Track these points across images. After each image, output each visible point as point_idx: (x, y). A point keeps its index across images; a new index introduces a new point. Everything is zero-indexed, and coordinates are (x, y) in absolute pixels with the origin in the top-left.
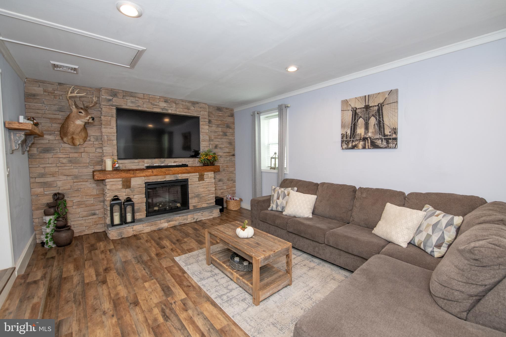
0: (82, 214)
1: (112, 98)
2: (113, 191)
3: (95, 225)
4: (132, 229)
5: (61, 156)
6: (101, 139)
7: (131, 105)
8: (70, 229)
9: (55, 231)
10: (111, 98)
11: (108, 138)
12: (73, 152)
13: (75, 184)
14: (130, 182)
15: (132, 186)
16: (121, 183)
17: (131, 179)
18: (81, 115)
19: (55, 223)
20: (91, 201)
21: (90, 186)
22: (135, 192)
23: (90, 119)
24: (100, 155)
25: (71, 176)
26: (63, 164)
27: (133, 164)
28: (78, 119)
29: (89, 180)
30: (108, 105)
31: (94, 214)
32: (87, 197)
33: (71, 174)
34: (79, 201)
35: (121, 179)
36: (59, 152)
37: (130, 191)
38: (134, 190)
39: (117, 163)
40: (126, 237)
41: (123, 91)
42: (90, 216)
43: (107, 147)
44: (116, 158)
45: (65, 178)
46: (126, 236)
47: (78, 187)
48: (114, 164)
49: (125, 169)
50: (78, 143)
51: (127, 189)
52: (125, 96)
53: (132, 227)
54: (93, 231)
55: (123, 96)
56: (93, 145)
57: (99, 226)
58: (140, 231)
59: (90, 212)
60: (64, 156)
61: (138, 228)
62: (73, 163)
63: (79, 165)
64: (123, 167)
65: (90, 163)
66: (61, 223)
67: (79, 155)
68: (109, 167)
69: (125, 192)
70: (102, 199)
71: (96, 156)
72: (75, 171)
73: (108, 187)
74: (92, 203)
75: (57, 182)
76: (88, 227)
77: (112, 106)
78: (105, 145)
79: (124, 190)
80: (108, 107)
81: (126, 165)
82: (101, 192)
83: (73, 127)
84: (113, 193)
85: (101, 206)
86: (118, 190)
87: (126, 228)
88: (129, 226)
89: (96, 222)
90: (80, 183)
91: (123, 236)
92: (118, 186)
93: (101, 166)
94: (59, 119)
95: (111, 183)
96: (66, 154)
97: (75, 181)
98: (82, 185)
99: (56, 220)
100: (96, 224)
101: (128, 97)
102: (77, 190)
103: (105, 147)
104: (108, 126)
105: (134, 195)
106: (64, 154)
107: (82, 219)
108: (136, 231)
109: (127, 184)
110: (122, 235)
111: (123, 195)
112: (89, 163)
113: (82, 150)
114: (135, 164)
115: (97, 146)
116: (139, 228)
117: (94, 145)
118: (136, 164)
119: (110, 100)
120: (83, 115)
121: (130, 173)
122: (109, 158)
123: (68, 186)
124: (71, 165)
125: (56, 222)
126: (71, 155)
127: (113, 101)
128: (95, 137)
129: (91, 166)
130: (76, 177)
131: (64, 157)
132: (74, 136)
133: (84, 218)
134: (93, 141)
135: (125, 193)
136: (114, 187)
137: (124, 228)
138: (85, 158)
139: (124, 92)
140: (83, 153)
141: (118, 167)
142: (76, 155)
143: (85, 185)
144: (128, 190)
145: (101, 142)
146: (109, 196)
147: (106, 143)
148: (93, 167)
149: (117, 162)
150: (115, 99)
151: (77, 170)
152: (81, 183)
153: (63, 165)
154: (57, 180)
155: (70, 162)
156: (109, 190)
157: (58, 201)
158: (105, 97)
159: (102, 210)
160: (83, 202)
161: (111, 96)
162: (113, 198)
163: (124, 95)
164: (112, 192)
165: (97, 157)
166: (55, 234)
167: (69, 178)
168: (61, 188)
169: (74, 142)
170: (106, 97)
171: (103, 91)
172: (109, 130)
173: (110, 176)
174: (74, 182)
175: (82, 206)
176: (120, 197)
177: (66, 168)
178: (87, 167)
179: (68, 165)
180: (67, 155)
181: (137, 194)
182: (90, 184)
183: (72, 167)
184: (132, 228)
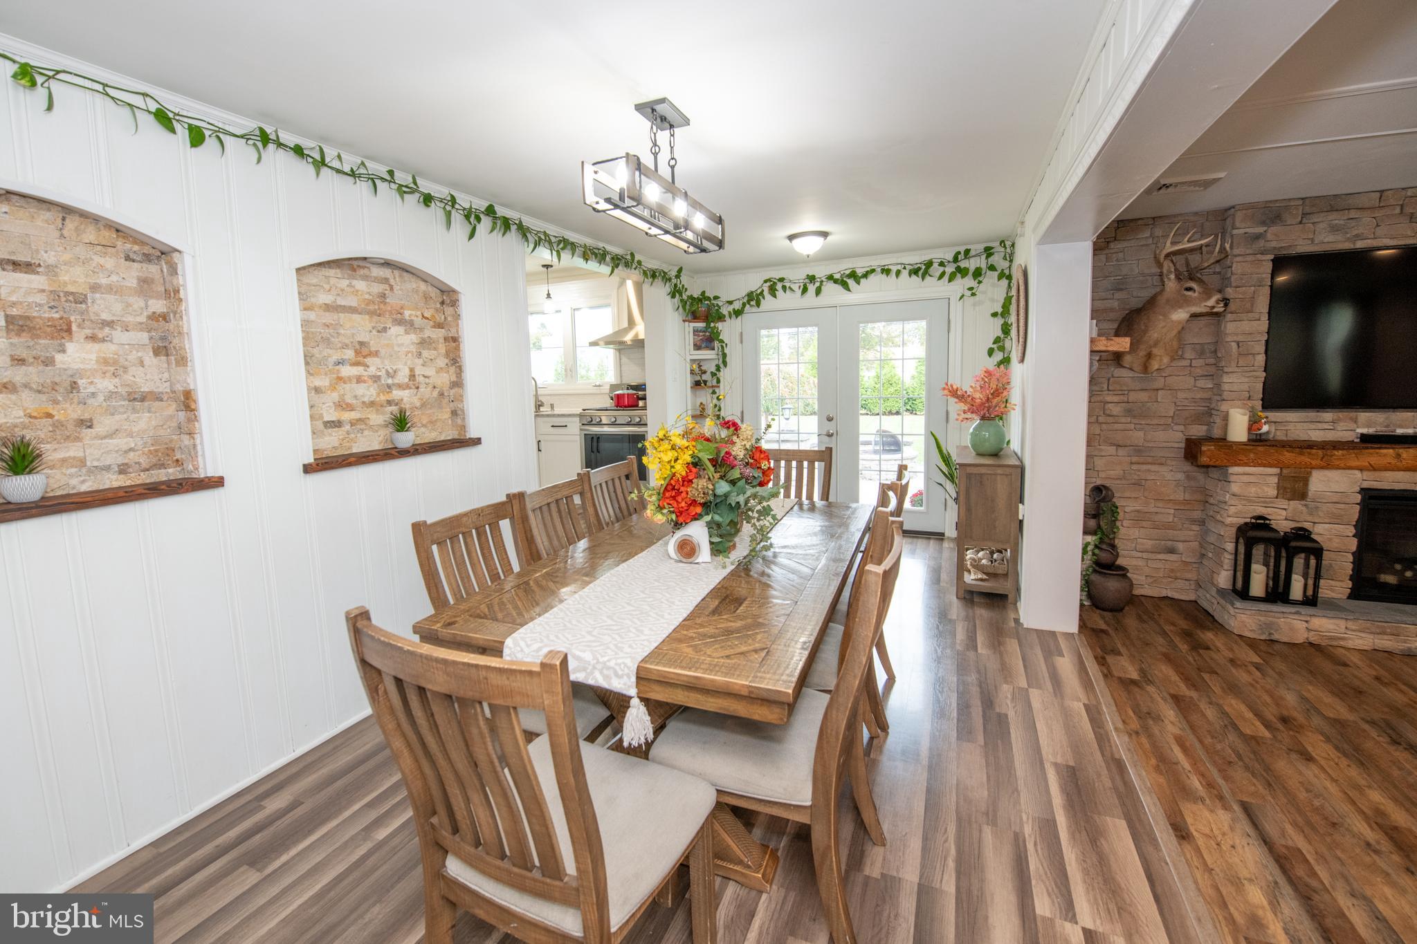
0: (1143, 544)
1: (1265, 228)
2: (1249, 500)
3: (1170, 580)
4: (1305, 625)
5: (1109, 399)
6: (1215, 351)
7: (1331, 238)
8: (1124, 576)
9: (1095, 571)
10: (1261, 230)
11: (1241, 349)
12: (1137, 388)
13: (1134, 467)
14: (1306, 481)
15: (1310, 494)
16: (1276, 480)
17: (1311, 472)
18: (1190, 296)
19: (1094, 554)
20: (1168, 515)
21: (1169, 476)
22: (1321, 514)
23: (1218, 303)
24: (1206, 395)
25: (1127, 449)
26: (1111, 418)
27: (1312, 426)
28: (1180, 307)
29: (1169, 462)
30: (1251, 252)
31: (1172, 551)
32: (1160, 505)
33: (1129, 443)
34: (1138, 511)
35: (1276, 471)
36: (1106, 388)
37: (1304, 508)
38: (1317, 508)
39: (1265, 423)
40: (1285, 643)
41: (1302, 199)
42: (1160, 553)
43: (1235, 375)
44: (1258, 404)
45: (1112, 450)
46: (1285, 639)
47: (1138, 475)
48: (1254, 423)
49: (1285, 438)
50: (1156, 367)
51: (1291, 502)
52: (1310, 214)
53: (1308, 619)
54: (1164, 593)
55: (1304, 215)
56: (1189, 368)
57: (1180, 584)
58: (1331, 638)
59: (1163, 542)
60: (1116, 399)
61: (1323, 626)
62: (1134, 417)
63: (1149, 422)
64: (1278, 433)
65: (1176, 418)
66: (1105, 557)
67: (1150, 397)
68: (1238, 430)
69: (1285, 509)
70: (1197, 514)
71: (1194, 400)
72: (1138, 437)
73: (1235, 488)
74: (1171, 520)
75: (1095, 458)
76: (1152, 580)
77: (1262, 254)
78: (1230, 370)
79: (1283, 503)
80: (1250, 258)
81: (1291, 427)
82: (1199, 497)
83: (1163, 327)
84: (1246, 508)
85: (1192, 533)
86: (1265, 501)
87: (1286, 615)
88: (1297, 613)
89: (1172, 571)
90: (1145, 467)
91: (1276, 637)
92: (1266, 489)
93: (1205, 428)
94: (1112, 310)
95: (1245, 479)
96: (1120, 393)
97: (1135, 459)
98: (1149, 471)
99: (1096, 546)
100: (1173, 575)
101: (1322, 214)
102: (1137, 484)
103: (1231, 375)
104: (1243, 316)
105: (1314, 523)
106: (1115, 393)
107: (1140, 554)
108: (1320, 635)
109: (1294, 488)
110: (1272, 631)
111: (1278, 517)
112: (1172, 417)
113: (1160, 383)
114: (1320, 426)
115: (1199, 372)
116: (1331, 627)
117: (1193, 369)
118: (1326, 426)
119: (1257, 237)
120: (1196, 294)
121: (1310, 454)
122: (1238, 407)
123: (1117, 472)
124: (1129, 419)
125: (1097, 551)
126: (1133, 396)
127: (1269, 236)
128: (1196, 346)
129: (1176, 424)
130: (1138, 450)
131: (1116, 401)
132: (1155, 351)
133: (1145, 555)
134: (1191, 360)
135: (1284, 513)
136: (1253, 490)
137: (1281, 615)
138: (1165, 405)
139: (1307, 201)
140: (1160, 392)
141: (1268, 433)
142: (1143, 396)
143: (1158, 472)
144: (1295, 504)
145: (1212, 361)
146: (1236, 513)
147: (1234, 364)
148: (1182, 428)
149: (1267, 417)
150: (1274, 229)
151: (1141, 434)
152: (1149, 467)
153: (1110, 420)
154: (1096, 453)
155: (1129, 412)
156: (1234, 495)
157: (1102, 504)
158: (1242, 231)
159: (1195, 545)
160: (1148, 515)
161: (1263, 223)
162: (1248, 520)
163: (1307, 210)
164: (1243, 502)
165: (1195, 402)
166: (1094, 577)
167: (1121, 452)
168: (1102, 475)
169: (1147, 364)
170: (1247, 230)
171: (1239, 216)
172: (1246, 326)
173: (1244, 459)
174: (1132, 463)
175: (1144, 524)
176: (1272, 522)
177: (1116, 426)
178: (1166, 427)
179: (1123, 420)
180: (1122, 397)
181: (1326, 521)
182: (1172, 470)
183: (1132, 426)
184: (1307, 622)
